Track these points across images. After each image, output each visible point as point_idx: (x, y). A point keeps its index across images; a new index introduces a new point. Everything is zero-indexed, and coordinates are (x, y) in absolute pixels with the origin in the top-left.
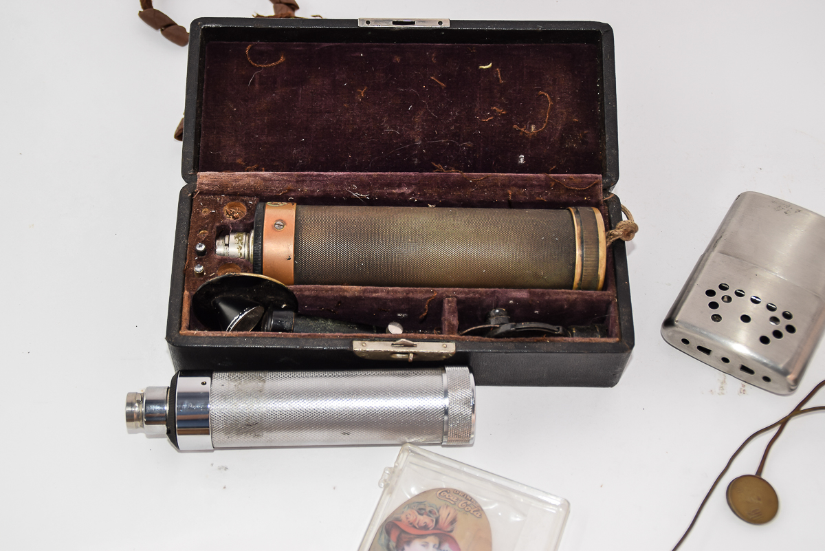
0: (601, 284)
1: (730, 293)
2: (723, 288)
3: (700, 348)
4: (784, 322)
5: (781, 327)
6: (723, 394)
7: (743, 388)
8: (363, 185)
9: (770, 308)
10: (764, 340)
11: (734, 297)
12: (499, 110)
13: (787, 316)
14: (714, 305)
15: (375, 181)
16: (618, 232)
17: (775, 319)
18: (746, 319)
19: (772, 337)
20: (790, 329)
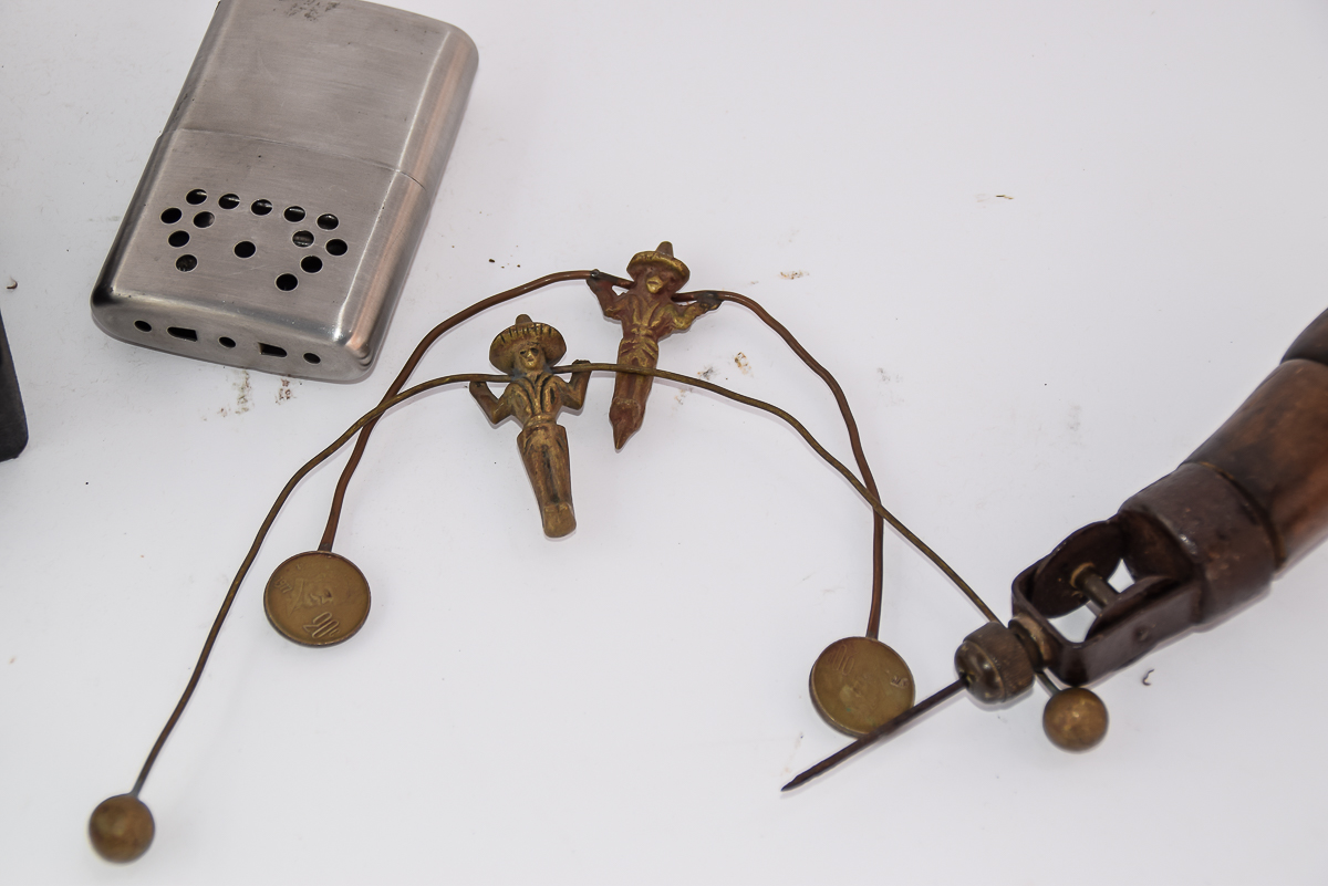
1: (210, 205)
2: (195, 198)
3: (175, 331)
4: (323, 237)
5: (318, 248)
6: (246, 410)
7: (286, 388)
9: (294, 215)
10: (287, 282)
11: (217, 211)
13: (328, 222)
14: (179, 239)
17: (304, 237)
18: (245, 249)
19: (300, 274)
20: (338, 247)
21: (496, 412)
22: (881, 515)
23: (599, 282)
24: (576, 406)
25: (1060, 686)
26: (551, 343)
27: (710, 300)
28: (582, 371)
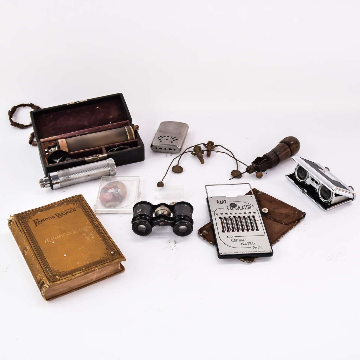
0: (134, 138)
2: (161, 136)
3: (160, 148)
5: (175, 140)
6: (167, 156)
7: (171, 155)
8: (77, 133)
9: (172, 137)
10: (172, 142)
11: (163, 137)
12: (103, 115)
13: (175, 138)
14: (160, 139)
15: (80, 132)
16: (135, 128)
17: (173, 139)
18: (167, 140)
19: (173, 141)
20: (177, 139)
21: (195, 155)
22: (236, 160)
23: (204, 144)
24: (203, 153)
25: (257, 172)
26: (200, 148)
27: (217, 146)
28: (203, 151)
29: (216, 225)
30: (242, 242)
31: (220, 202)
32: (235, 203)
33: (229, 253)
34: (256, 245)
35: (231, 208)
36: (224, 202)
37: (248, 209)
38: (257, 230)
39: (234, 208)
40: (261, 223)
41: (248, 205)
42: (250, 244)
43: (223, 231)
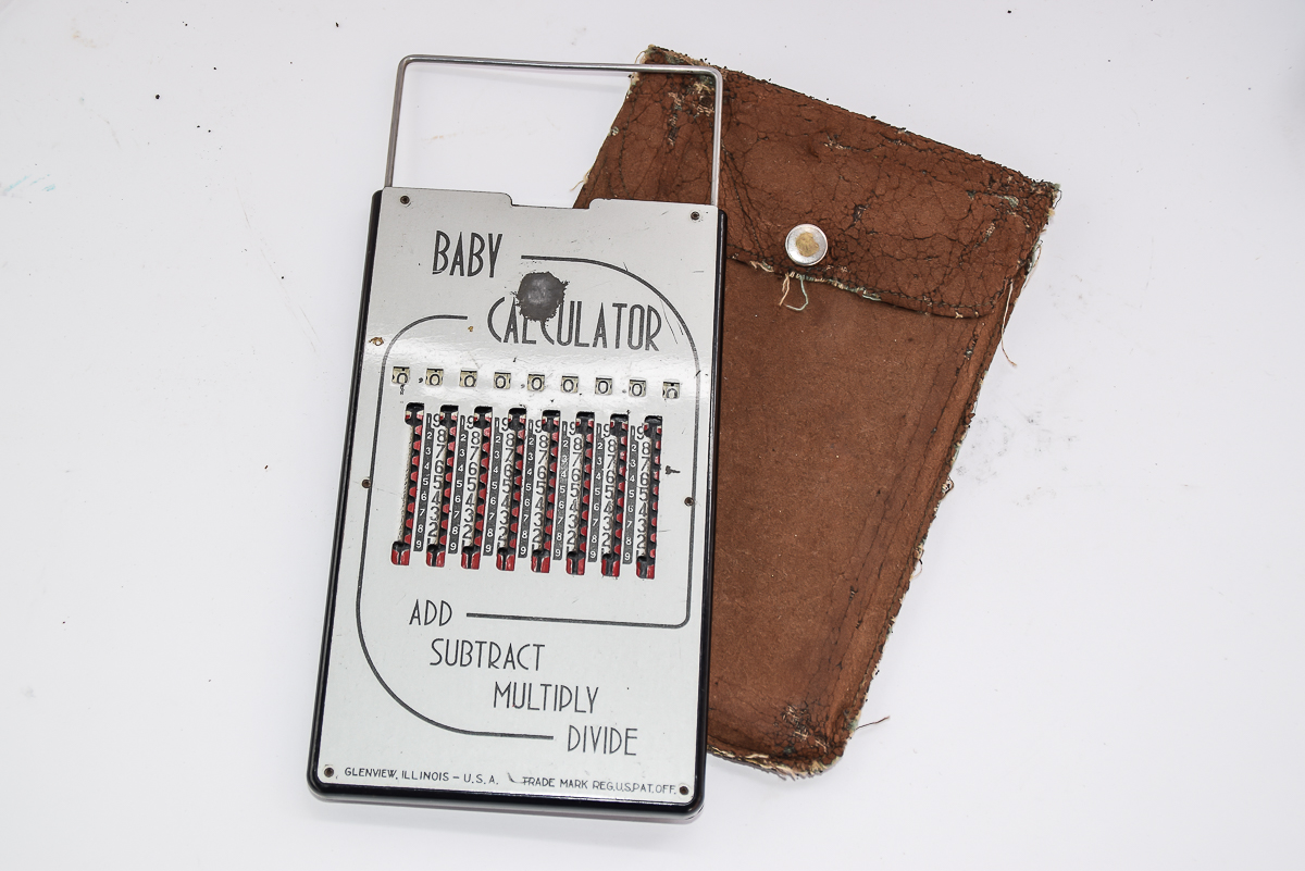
29: (367, 484)
30: (505, 676)
31: (451, 254)
32: (559, 271)
33: (381, 773)
34: (598, 719)
35: (520, 319)
36: (486, 255)
37: (635, 342)
38: (646, 566)
39: (534, 327)
40: (690, 501)
41: (647, 299)
42: (562, 697)
43: (400, 553)
